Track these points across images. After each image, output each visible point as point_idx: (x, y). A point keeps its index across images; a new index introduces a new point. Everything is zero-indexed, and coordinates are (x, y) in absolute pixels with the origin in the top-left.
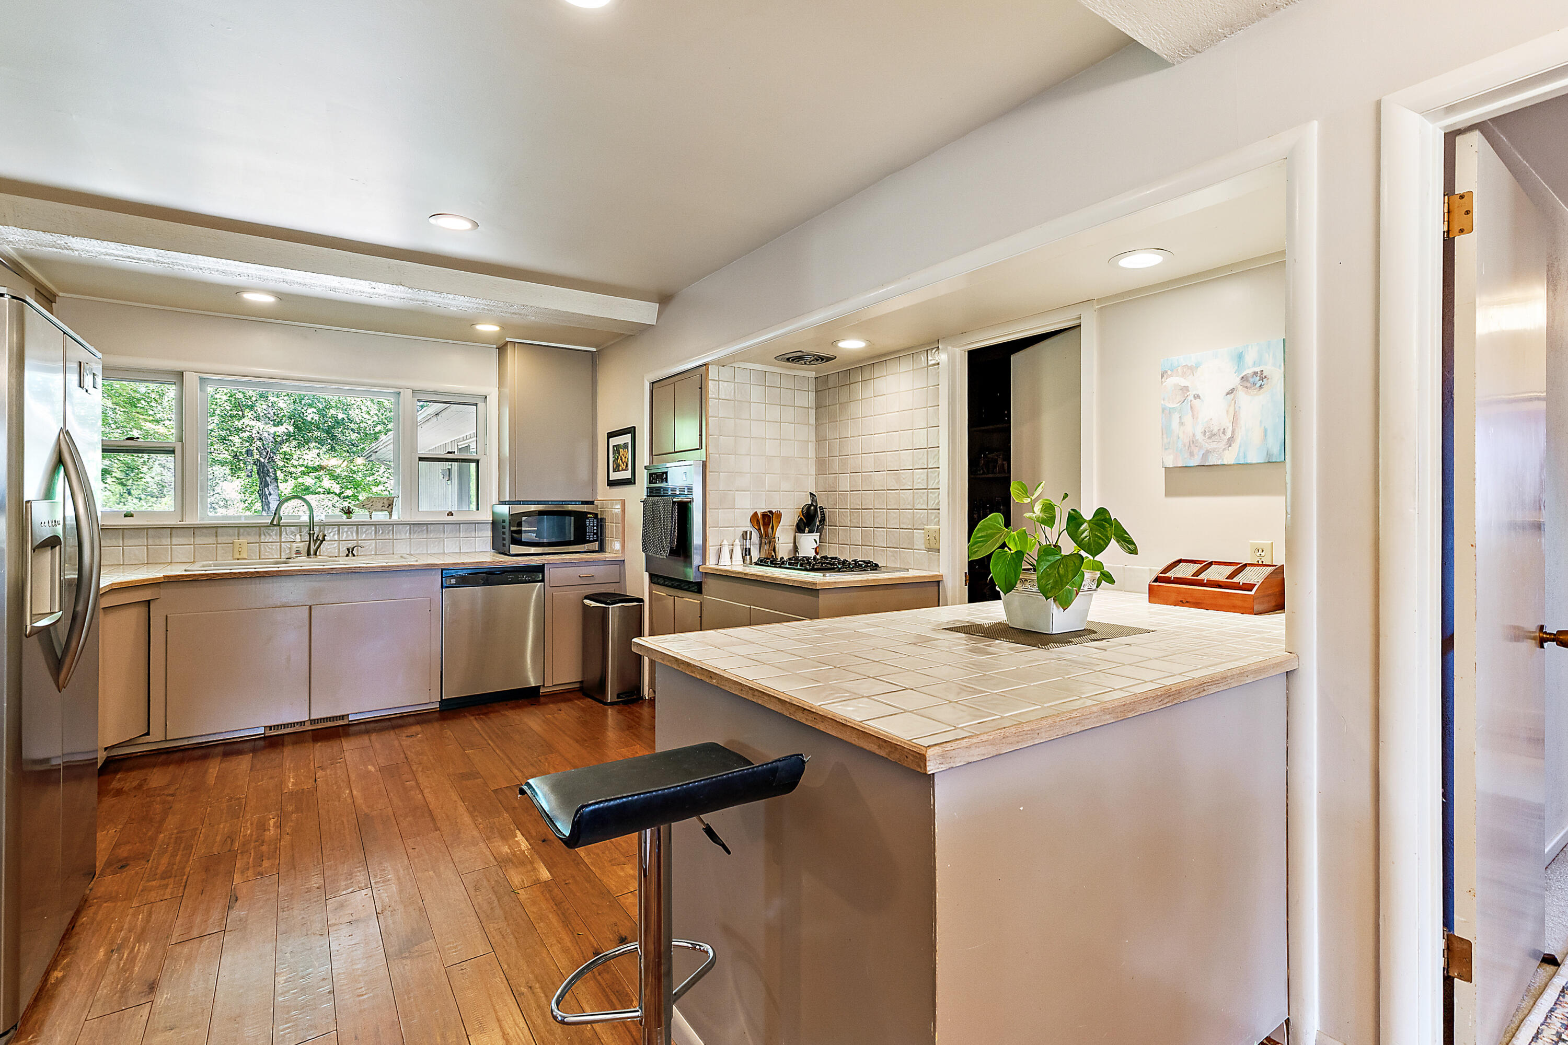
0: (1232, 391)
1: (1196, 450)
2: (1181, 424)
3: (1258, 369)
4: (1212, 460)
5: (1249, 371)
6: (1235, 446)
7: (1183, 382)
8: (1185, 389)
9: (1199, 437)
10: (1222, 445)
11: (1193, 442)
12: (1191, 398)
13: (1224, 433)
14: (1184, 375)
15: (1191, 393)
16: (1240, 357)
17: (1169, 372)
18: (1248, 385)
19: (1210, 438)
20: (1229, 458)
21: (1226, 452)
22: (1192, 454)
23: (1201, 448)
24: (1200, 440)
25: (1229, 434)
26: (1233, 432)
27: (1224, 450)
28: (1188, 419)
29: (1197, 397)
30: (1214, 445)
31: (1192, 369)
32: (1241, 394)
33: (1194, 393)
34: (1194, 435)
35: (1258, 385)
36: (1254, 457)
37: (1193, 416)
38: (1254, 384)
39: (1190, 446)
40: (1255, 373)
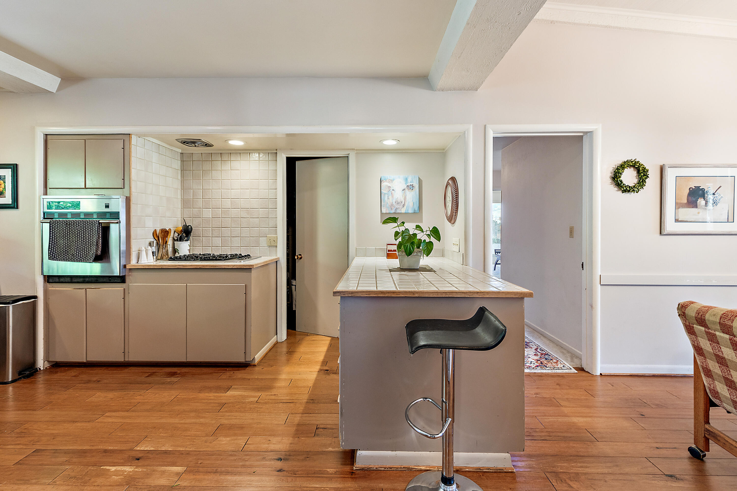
0: (404, 189)
1: (393, 208)
2: (388, 198)
3: (412, 184)
4: (398, 211)
5: (409, 184)
6: (405, 207)
7: (389, 185)
8: (390, 187)
9: (394, 203)
10: (401, 207)
11: (392, 205)
12: (391, 190)
13: (402, 203)
14: (389, 182)
15: (391, 189)
16: (406, 179)
17: (384, 181)
18: (409, 188)
19: (397, 204)
20: (403, 211)
21: (402, 209)
22: (392, 209)
23: (395, 207)
24: (394, 204)
25: (403, 203)
26: (404, 203)
27: (402, 208)
28: (390, 197)
29: (393, 190)
30: (399, 206)
31: (392, 181)
32: (407, 190)
33: (393, 189)
34: (392, 203)
35: (412, 189)
36: (410, 211)
37: (392, 196)
38: (411, 188)
39: (391, 206)
40: (411, 185)
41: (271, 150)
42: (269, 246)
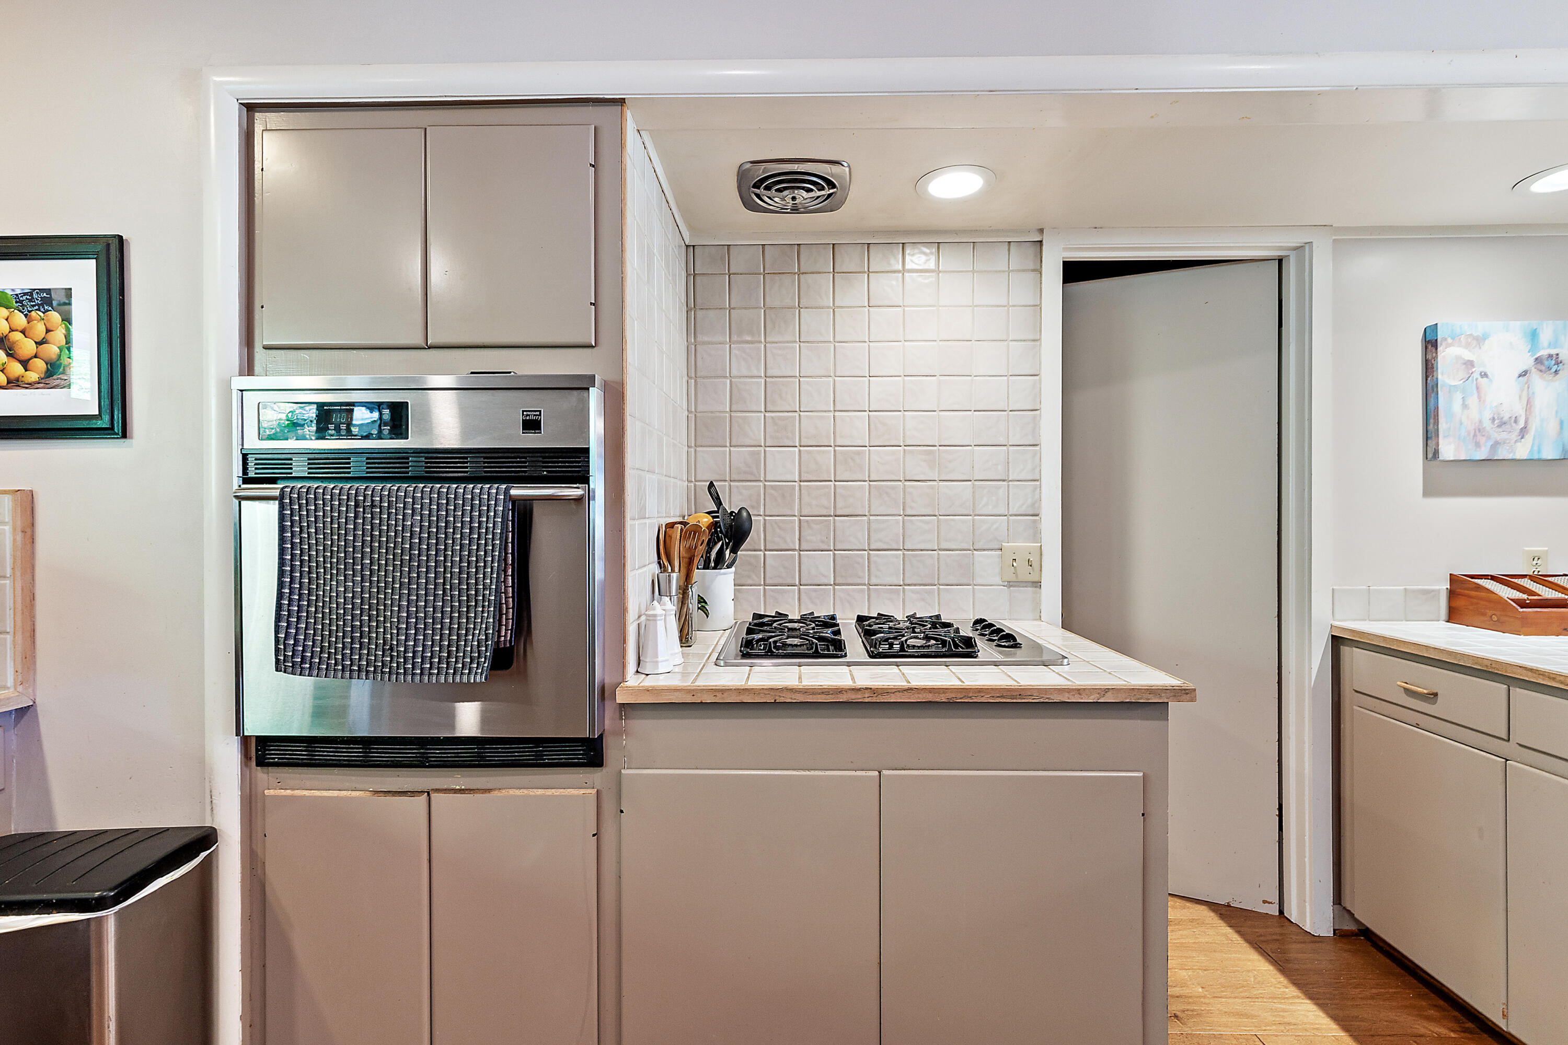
0: (1524, 374)
1: (1482, 440)
2: (1465, 406)
3: (1553, 352)
4: (1502, 454)
5: (1544, 353)
6: (1529, 438)
7: (1468, 355)
8: (1470, 364)
9: (1487, 424)
10: (1514, 436)
11: (1480, 429)
12: (1476, 375)
13: (1516, 422)
14: (1468, 346)
15: (1477, 370)
16: (1533, 336)
17: (1450, 340)
18: (1543, 368)
19: (1499, 426)
20: (1522, 451)
21: (1519, 444)
22: (1478, 445)
23: (1489, 438)
24: (1488, 428)
25: (1521, 424)
26: (1526, 422)
27: (1516, 442)
28: (1473, 401)
29: (1484, 375)
30: (1504, 435)
31: (1479, 340)
32: (1535, 377)
33: (1481, 369)
34: (1480, 421)
35: (1553, 370)
36: (1549, 453)
37: (1479, 397)
38: (1549, 368)
39: (1475, 435)
40: (1550, 356)
41: (1015, 231)
42: (1010, 584)
